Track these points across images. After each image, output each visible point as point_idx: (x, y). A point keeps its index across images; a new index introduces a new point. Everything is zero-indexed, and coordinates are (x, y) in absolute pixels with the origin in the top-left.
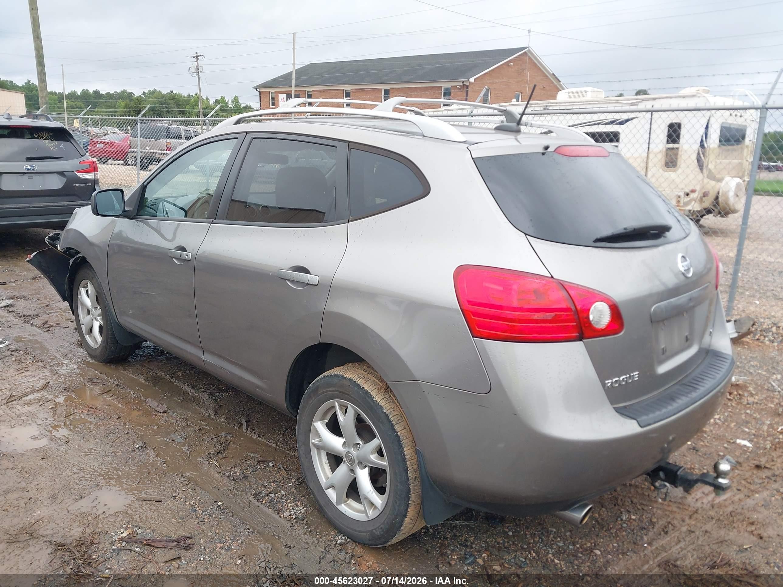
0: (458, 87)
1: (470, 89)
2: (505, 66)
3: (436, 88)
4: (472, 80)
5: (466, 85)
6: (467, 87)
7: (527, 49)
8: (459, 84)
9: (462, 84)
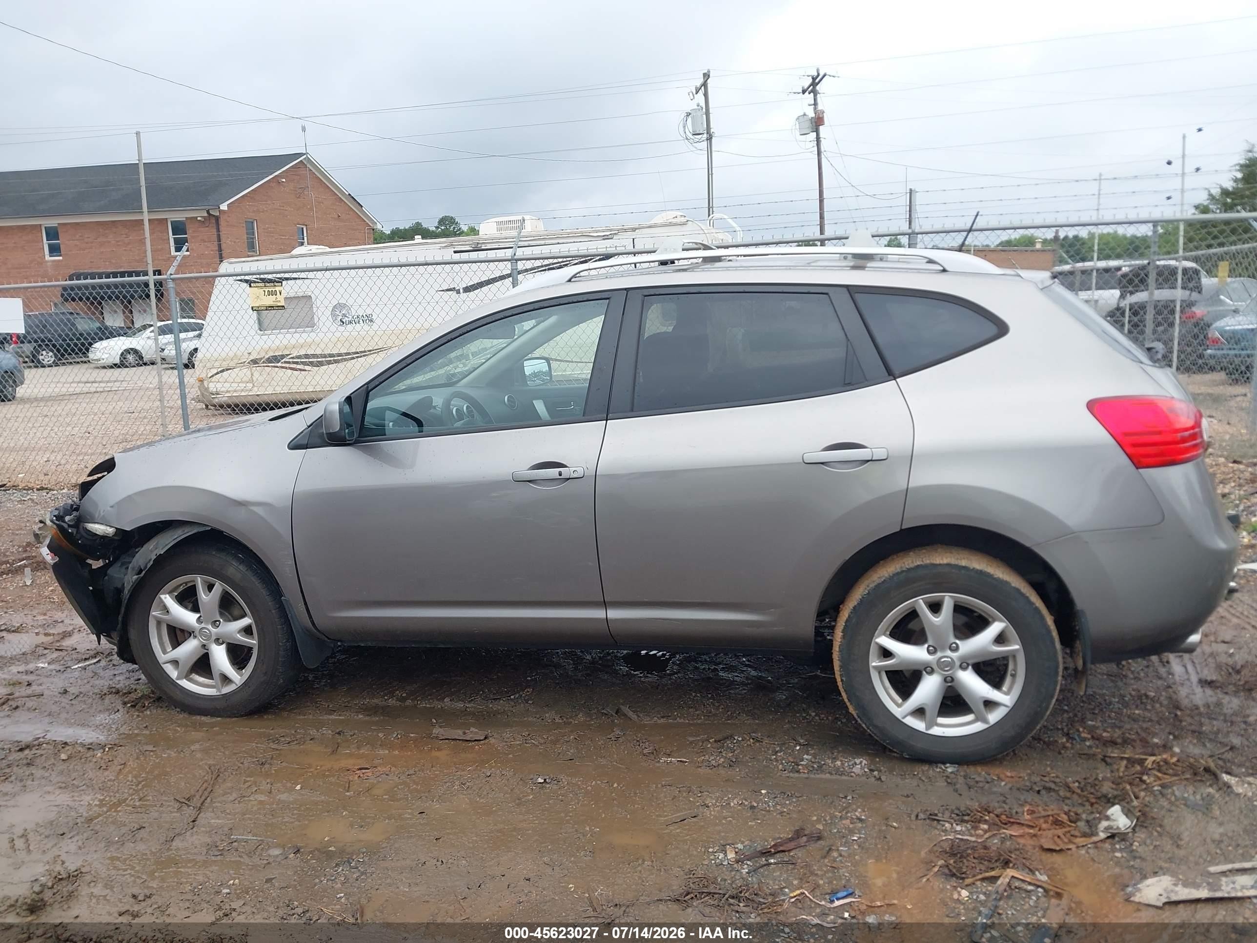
0: (199, 219)
1: (222, 222)
2: (273, 185)
3: (156, 222)
4: (224, 207)
5: (214, 216)
6: (217, 219)
7: (305, 156)
8: (201, 215)
9: (206, 215)
